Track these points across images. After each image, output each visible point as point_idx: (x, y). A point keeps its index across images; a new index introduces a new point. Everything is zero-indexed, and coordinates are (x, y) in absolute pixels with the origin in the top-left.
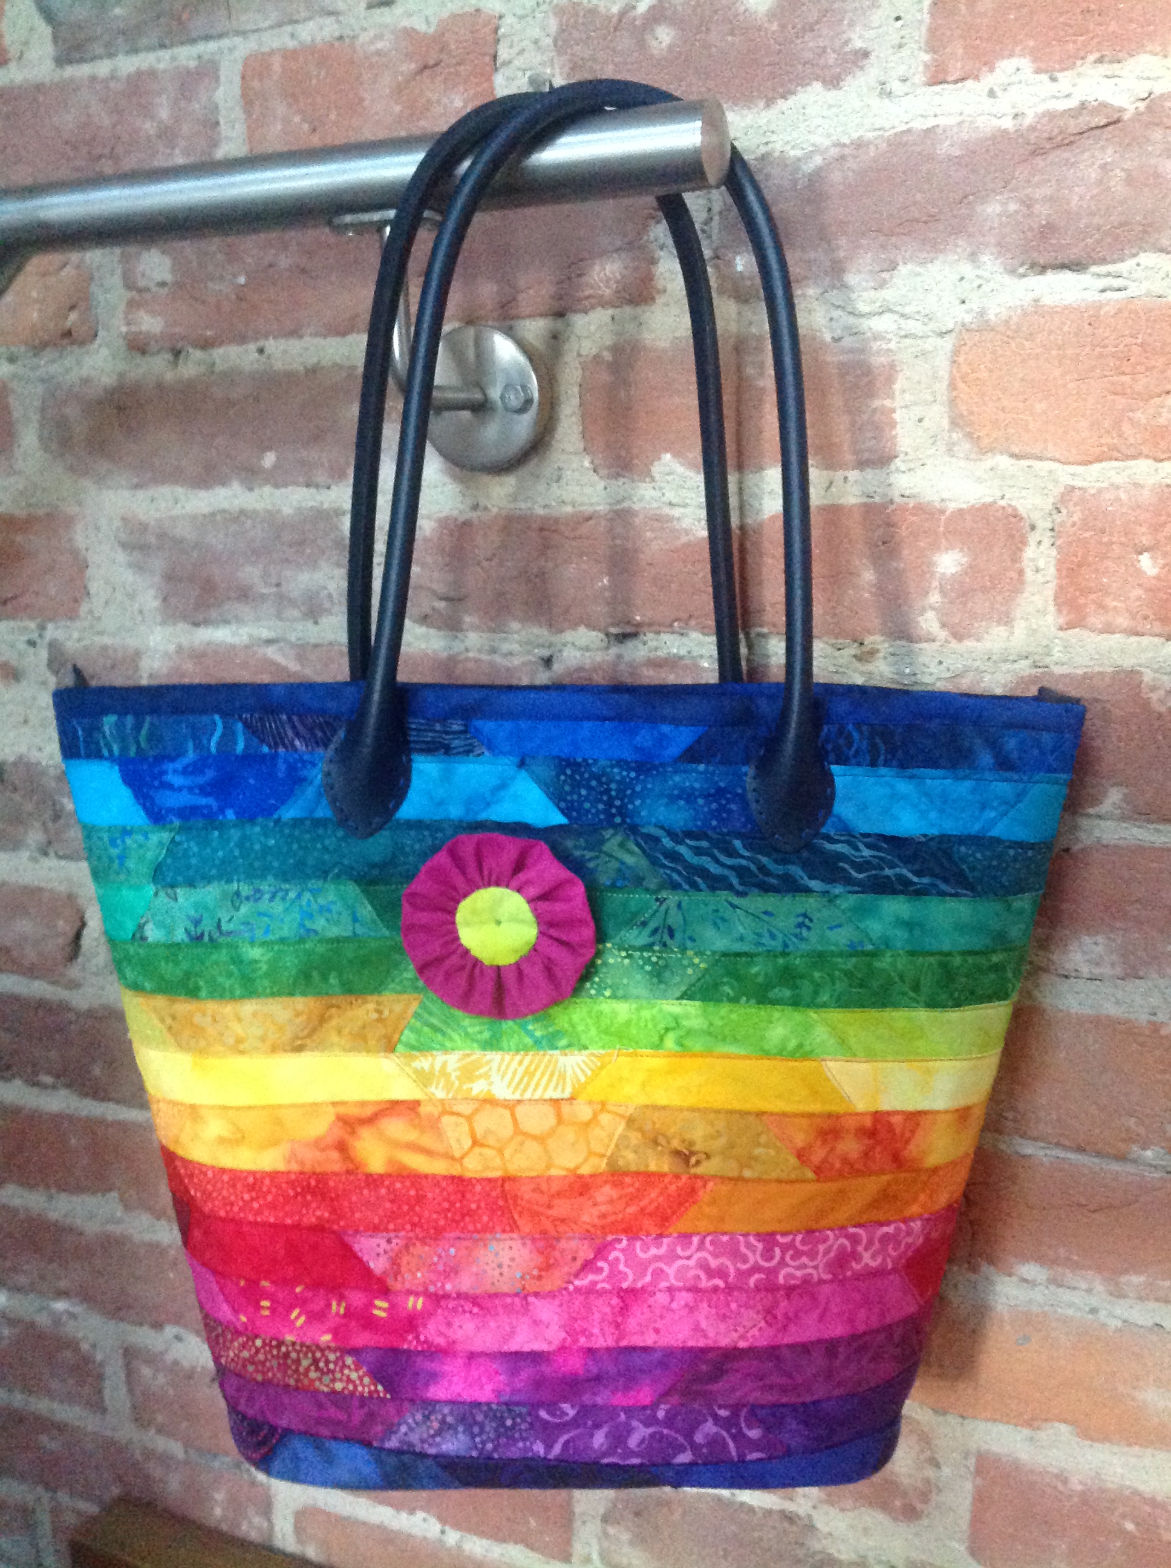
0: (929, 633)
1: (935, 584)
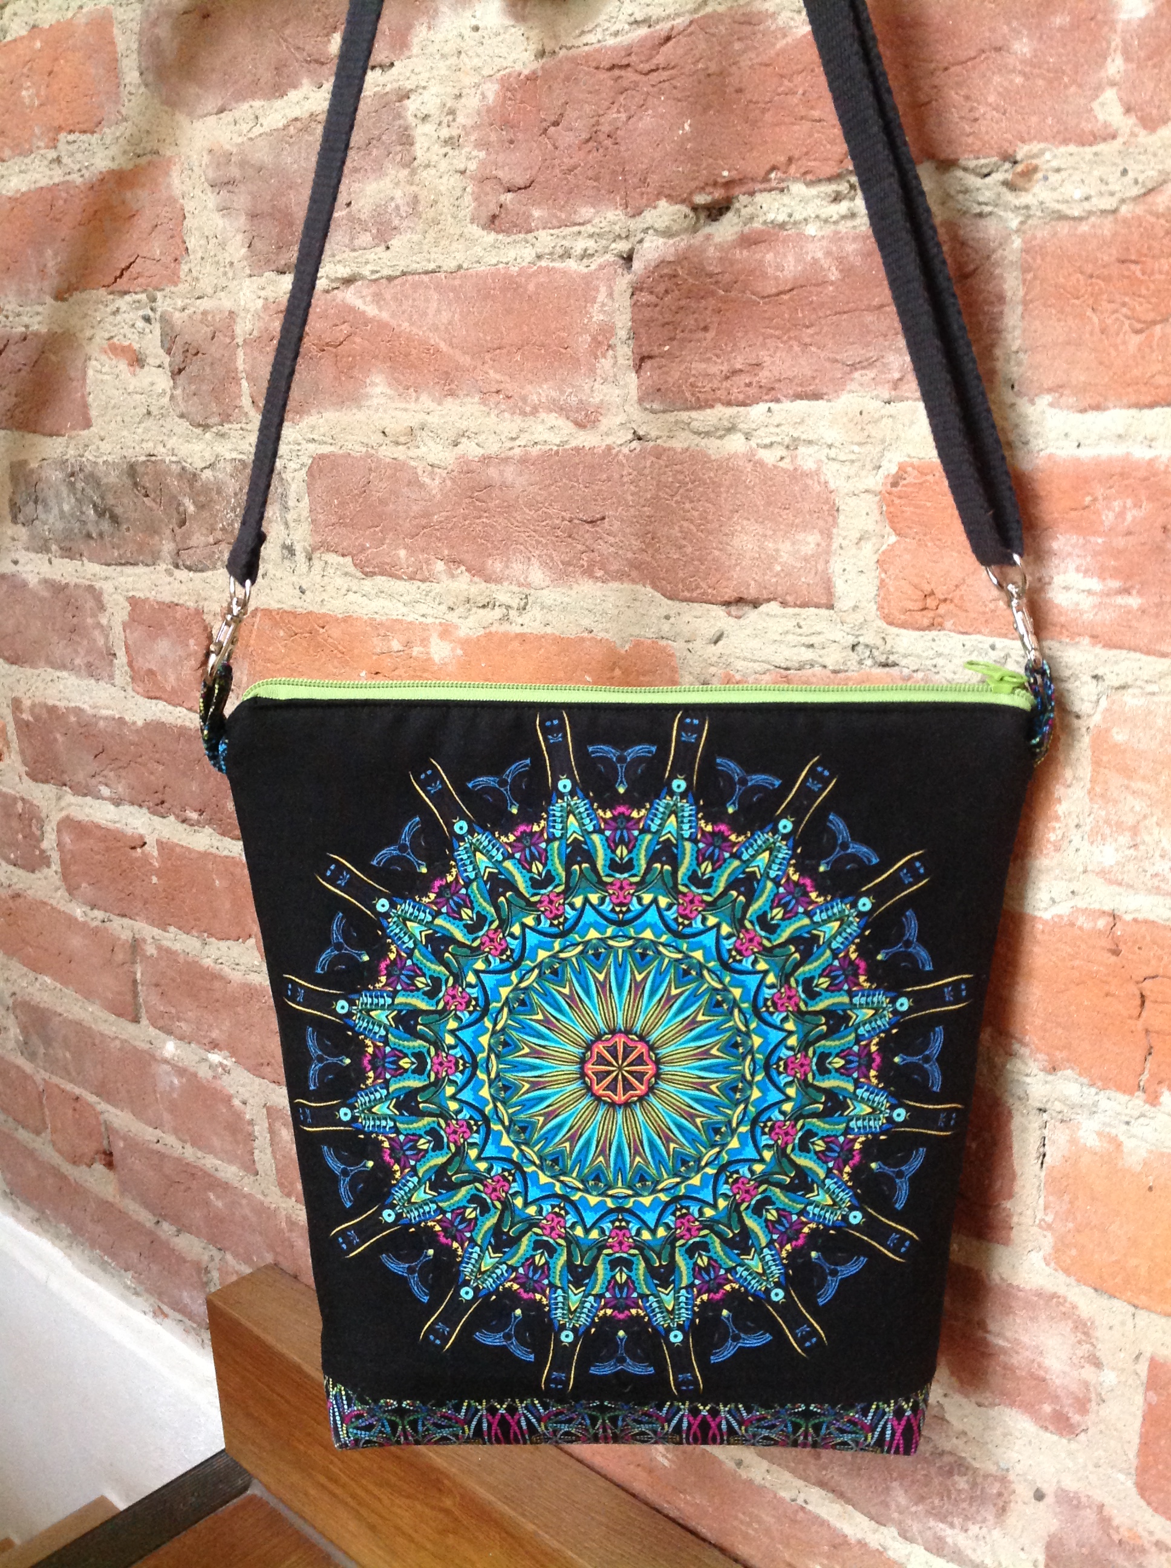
0: (1106, 125)
1: (1116, 41)
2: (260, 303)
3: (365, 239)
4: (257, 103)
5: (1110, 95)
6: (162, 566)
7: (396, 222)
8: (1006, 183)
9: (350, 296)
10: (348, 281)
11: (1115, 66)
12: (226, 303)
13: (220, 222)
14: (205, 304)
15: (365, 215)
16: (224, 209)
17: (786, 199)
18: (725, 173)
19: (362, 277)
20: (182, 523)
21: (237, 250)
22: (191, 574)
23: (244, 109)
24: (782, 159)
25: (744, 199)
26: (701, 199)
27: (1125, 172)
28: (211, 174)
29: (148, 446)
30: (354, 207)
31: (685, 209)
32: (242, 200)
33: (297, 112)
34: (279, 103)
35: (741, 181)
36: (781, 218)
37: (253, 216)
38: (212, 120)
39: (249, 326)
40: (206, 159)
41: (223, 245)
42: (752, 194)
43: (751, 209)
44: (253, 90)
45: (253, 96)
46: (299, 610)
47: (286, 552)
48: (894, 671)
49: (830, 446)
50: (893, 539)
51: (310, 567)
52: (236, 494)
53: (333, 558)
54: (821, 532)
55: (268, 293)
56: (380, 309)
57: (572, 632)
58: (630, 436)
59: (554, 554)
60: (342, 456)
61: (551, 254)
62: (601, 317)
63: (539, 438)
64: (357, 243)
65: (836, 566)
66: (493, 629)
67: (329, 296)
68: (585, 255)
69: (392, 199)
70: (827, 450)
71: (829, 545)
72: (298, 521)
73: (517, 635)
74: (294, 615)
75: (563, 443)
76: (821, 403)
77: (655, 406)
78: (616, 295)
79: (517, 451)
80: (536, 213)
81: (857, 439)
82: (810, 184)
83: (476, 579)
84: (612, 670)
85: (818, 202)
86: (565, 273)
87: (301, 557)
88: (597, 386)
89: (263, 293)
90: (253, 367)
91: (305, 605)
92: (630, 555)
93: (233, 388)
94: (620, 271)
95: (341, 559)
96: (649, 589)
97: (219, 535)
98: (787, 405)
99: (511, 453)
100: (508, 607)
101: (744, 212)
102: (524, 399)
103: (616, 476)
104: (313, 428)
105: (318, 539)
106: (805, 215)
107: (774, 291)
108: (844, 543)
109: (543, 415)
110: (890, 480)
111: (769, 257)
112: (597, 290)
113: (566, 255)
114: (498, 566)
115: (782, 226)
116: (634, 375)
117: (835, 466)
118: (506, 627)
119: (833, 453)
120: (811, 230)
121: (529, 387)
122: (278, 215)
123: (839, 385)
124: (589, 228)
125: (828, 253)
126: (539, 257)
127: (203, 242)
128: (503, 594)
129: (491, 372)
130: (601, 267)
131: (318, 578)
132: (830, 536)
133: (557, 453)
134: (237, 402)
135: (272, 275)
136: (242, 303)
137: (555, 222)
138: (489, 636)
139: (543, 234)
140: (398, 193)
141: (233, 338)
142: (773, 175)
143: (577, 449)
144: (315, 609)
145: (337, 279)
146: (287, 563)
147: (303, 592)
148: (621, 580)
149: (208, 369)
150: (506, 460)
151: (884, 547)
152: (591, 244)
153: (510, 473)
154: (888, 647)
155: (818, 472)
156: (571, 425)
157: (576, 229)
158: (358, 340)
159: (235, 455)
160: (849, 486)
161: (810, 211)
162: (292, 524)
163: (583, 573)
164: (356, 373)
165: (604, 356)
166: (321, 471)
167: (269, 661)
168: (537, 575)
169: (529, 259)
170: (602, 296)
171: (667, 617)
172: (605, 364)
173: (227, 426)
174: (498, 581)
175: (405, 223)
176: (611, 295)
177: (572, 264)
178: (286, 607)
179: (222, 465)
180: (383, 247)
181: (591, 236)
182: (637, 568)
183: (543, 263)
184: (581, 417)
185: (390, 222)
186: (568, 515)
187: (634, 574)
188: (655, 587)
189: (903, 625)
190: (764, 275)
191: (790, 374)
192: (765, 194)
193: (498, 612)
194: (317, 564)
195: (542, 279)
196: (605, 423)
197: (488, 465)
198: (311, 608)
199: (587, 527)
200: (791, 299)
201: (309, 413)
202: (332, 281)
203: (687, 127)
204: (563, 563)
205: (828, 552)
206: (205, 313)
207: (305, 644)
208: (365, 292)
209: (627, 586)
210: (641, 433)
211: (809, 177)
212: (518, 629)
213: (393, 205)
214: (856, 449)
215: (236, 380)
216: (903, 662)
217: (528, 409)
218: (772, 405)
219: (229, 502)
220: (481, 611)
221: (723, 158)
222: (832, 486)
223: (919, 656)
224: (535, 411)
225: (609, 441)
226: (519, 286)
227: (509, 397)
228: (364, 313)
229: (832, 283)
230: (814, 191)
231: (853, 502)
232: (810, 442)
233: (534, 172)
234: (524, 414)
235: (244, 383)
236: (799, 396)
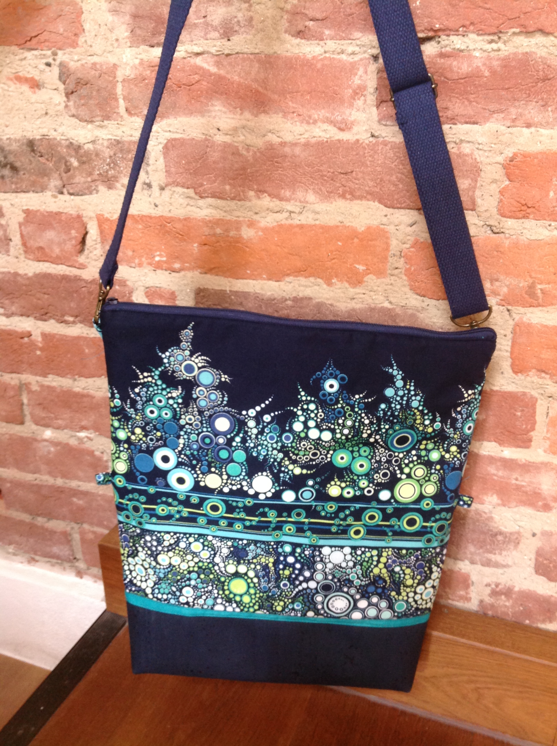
2: (137, 62)
3: (215, 34)
6: (49, 193)
7: (237, 28)
9: (199, 61)
10: (198, 54)
12: (112, 59)
13: (110, 18)
14: (95, 59)
15: (216, 23)
16: (115, 11)
17: (465, 39)
18: (437, 26)
19: (208, 52)
20: (68, 170)
21: (122, 33)
22: (72, 197)
25: (443, 37)
29: (45, 131)
30: (209, 18)
32: (128, 8)
35: (444, 30)
36: (463, 47)
37: (135, 16)
39: (128, 72)
41: (111, 30)
42: (448, 36)
43: (447, 42)
46: (153, 215)
47: (145, 186)
48: (502, 235)
49: (479, 144)
50: (507, 183)
51: (161, 194)
52: (111, 157)
53: (180, 190)
54: (472, 180)
55: (144, 56)
56: (219, 69)
57: (332, 223)
58: (369, 135)
59: (322, 188)
60: (189, 139)
61: (334, 51)
62: (359, 82)
63: (317, 135)
64: (208, 36)
65: (478, 193)
66: (283, 222)
67: (185, 61)
68: (353, 53)
69: (236, 17)
70: (477, 146)
71: (476, 185)
72: (156, 171)
73: (298, 226)
74: (149, 217)
75: (330, 137)
76: (475, 126)
77: (388, 123)
78: (369, 72)
79: (303, 141)
80: (327, 32)
81: (494, 142)
82: (478, 35)
83: (274, 200)
84: (353, 239)
85: (483, 43)
86: (340, 61)
87: (155, 189)
88: (353, 112)
89: (140, 57)
90: (129, 94)
91: (158, 213)
92: (367, 188)
93: (113, 103)
94: (372, 62)
95: (185, 190)
96: (376, 203)
97: (95, 177)
98: (459, 126)
99: (299, 141)
100: (291, 212)
101: (443, 43)
102: (310, 117)
103: (361, 153)
104: (170, 125)
105: (170, 180)
106: (474, 47)
107: (457, 78)
108: (484, 184)
109: (319, 124)
110: (508, 159)
111: (455, 63)
112: (358, 69)
113: (342, 52)
114: (288, 194)
115: (462, 51)
116: (375, 109)
117: (481, 152)
118: (290, 222)
119: (481, 147)
120: (477, 54)
121: (313, 111)
122: (154, 18)
123: (486, 119)
124: (358, 42)
125: (485, 64)
126: (325, 52)
127: (97, 27)
128: (289, 206)
129: (290, 103)
130: (361, 60)
131: (167, 199)
132: (476, 181)
133: (327, 142)
134: (116, 110)
135: (147, 48)
136: (124, 60)
137: (338, 37)
138: (281, 226)
139: (329, 42)
140: (240, 15)
141: (115, 77)
142: (461, 29)
143: (339, 141)
144: (166, 214)
145: (192, 53)
146: (145, 192)
147: (156, 206)
148: (361, 200)
149: (94, 93)
150: (295, 144)
151: (503, 186)
152: (357, 49)
153: (297, 151)
154: (501, 226)
155: (472, 154)
156: (335, 129)
157: (350, 41)
158: (205, 83)
159: (110, 137)
160: (488, 160)
161: (478, 45)
162: (150, 173)
163: (339, 197)
164: (202, 99)
165: (359, 99)
166: (173, 146)
167: (130, 240)
168: (311, 197)
169: (320, 53)
170: (361, 72)
171: (386, 216)
172: (360, 103)
173: (106, 122)
174: (288, 200)
175: (243, 29)
176: (366, 72)
177: (344, 57)
178: (144, 214)
179: (101, 141)
180: (226, 39)
181: (358, 45)
182: (370, 194)
183: (327, 55)
184: (343, 126)
185: (233, 28)
186: (332, 170)
187: (369, 197)
188: (380, 202)
189: (510, 217)
190: (452, 71)
191: (464, 113)
192: (455, 37)
193: (285, 215)
194: (167, 193)
195: (326, 62)
196: (355, 129)
197: (284, 146)
198: (161, 214)
199: (342, 176)
200: (466, 82)
201: (168, 117)
202: (189, 53)
204: (327, 192)
205: (475, 187)
206: (94, 64)
207: (157, 231)
208: (209, 60)
209: (364, 202)
210: (376, 134)
211: (481, 32)
212: (299, 223)
213: (236, 20)
214: (493, 145)
215: (117, 100)
216: (507, 232)
217: (311, 121)
218: (452, 126)
219: (105, 161)
220: (275, 214)
221: (437, 19)
222: (478, 160)
223: (515, 229)
224: (315, 122)
225: (357, 137)
226: (312, 64)
227: (300, 115)
228: (209, 70)
229: (486, 77)
230: (481, 38)
231: (489, 167)
232: (469, 142)
233: (328, 13)
234: (308, 123)
235: (121, 102)
236: (467, 123)
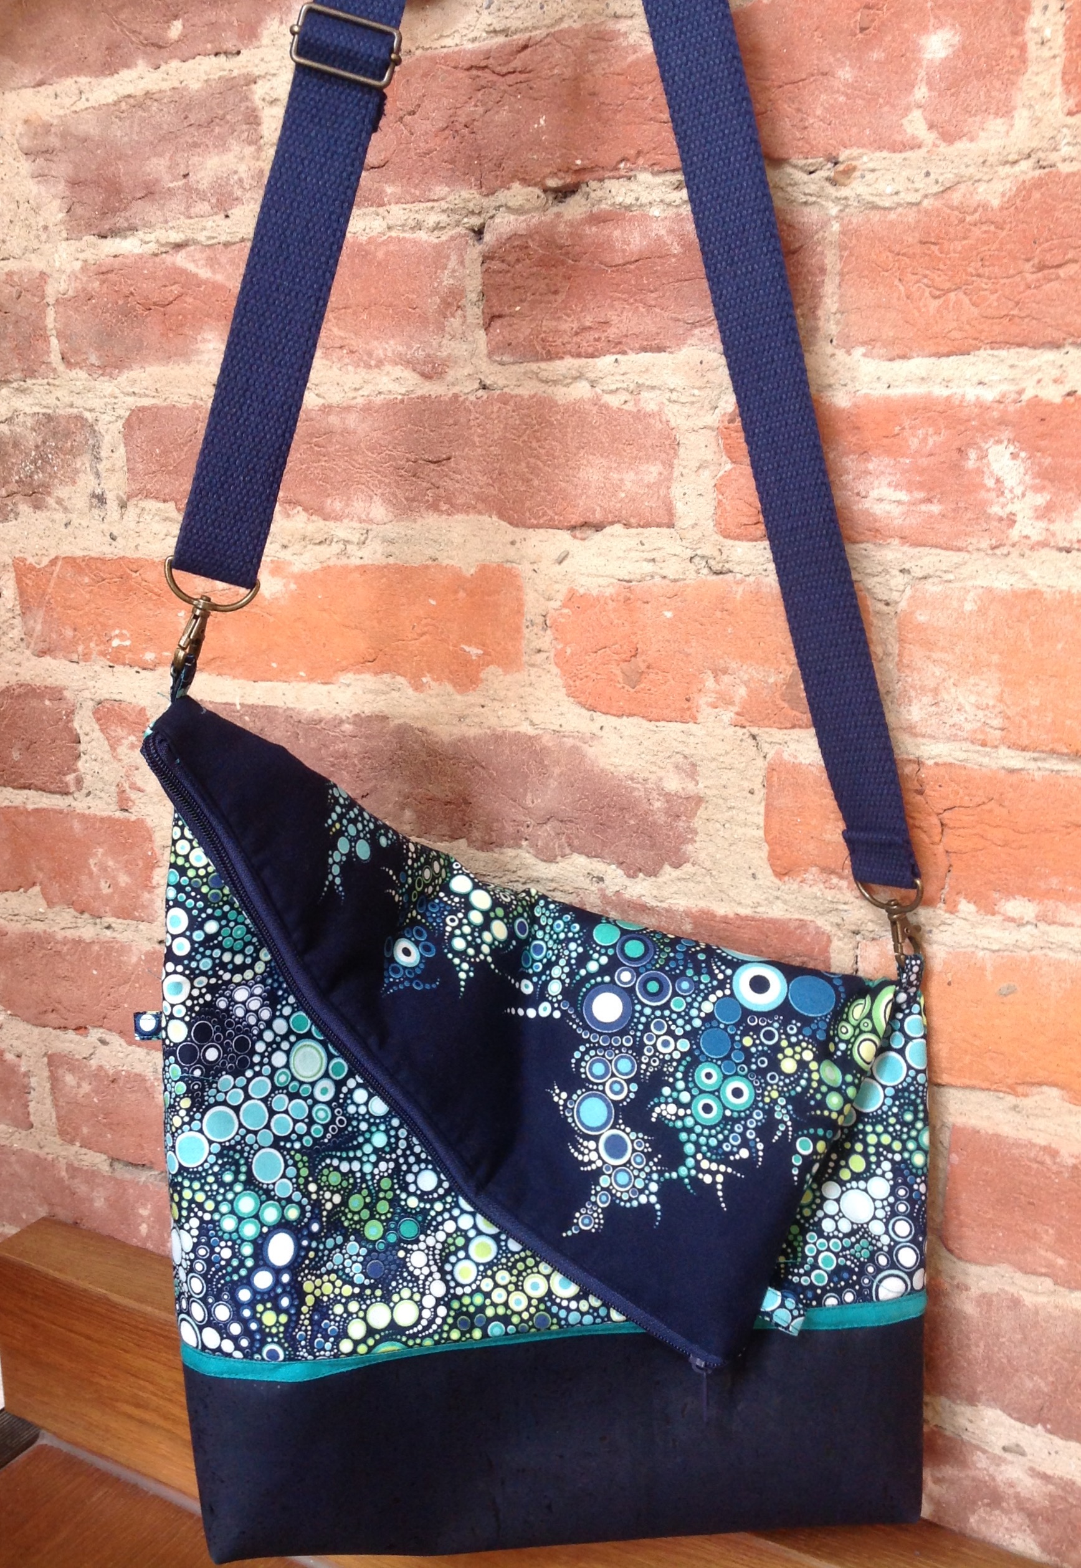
0: (914, 137)
1: (922, 73)
2: (78, 265)
3: (204, 207)
4: (83, 80)
5: (917, 115)
7: (238, 193)
8: (828, 179)
9: (180, 259)
10: (179, 246)
11: (921, 93)
12: (38, 264)
13: (33, 188)
14: (11, 265)
15: (204, 185)
16: (40, 176)
17: (633, 185)
18: (579, 162)
19: (196, 242)
21: (54, 213)
23: (68, 85)
24: (633, 152)
25: (594, 184)
26: (552, 183)
27: (928, 174)
28: (25, 142)
30: (192, 178)
31: (537, 191)
32: (62, 168)
33: (130, 89)
34: (107, 81)
35: (592, 170)
36: (629, 201)
37: (74, 183)
38: (28, 93)
39: (63, 287)
40: (20, 128)
41: (36, 210)
42: (601, 180)
43: (599, 193)
44: (78, 66)
45: (79, 72)
46: (109, 556)
47: (95, 501)
48: (729, 576)
49: (672, 391)
50: (729, 466)
51: (122, 515)
52: (37, 447)
53: (151, 505)
54: (663, 463)
55: (89, 255)
56: (214, 272)
57: (417, 561)
58: (476, 385)
59: (398, 492)
60: (166, 408)
61: (403, 225)
62: (451, 281)
63: (384, 389)
64: (193, 211)
65: (676, 491)
66: (331, 563)
67: (157, 259)
68: (438, 227)
69: (236, 172)
70: (668, 395)
71: (671, 473)
72: (112, 470)
73: (357, 568)
74: (103, 560)
75: (408, 392)
76: (663, 355)
77: (505, 358)
78: (467, 262)
79: (360, 401)
80: (389, 190)
81: (697, 384)
82: (654, 174)
83: (314, 518)
84: (456, 592)
85: (663, 189)
86: (415, 242)
87: (112, 505)
88: (445, 341)
89: (82, 256)
90: (66, 325)
91: (116, 551)
92: (476, 489)
93: (40, 344)
94: (471, 242)
95: (161, 505)
96: (495, 518)
97: (13, 487)
98: (632, 356)
99: (353, 402)
100: (346, 542)
101: (593, 195)
102: (370, 354)
103: (463, 420)
104: (134, 382)
105: (135, 486)
106: (650, 199)
107: (621, 261)
108: (685, 471)
109: (388, 367)
110: (727, 418)
111: (617, 233)
112: (448, 257)
113: (418, 226)
114: (338, 505)
115: (628, 208)
116: (482, 332)
117: (676, 407)
118: (344, 561)
119: (674, 396)
120: (655, 212)
121: (375, 343)
122: (104, 184)
123: (681, 341)
124: (444, 205)
125: (671, 232)
126: (389, 228)
127: (13, 206)
128: (341, 530)
129: (335, 330)
130: (452, 239)
131: (133, 525)
132: (671, 466)
133: (402, 401)
134: (45, 359)
135: (93, 239)
136: (57, 264)
137: (408, 197)
138: (327, 570)
139: (395, 209)
140: (242, 168)
141: (43, 297)
142: (622, 165)
143: (423, 398)
144: (130, 554)
145: (168, 244)
146: (96, 511)
147: (114, 539)
148: (467, 513)
149: (10, 328)
150: (348, 409)
151: (721, 473)
152: (443, 218)
153: (352, 420)
154: (724, 557)
155: (660, 412)
156: (417, 376)
157: (430, 204)
158: (190, 300)
159: (37, 409)
160: (689, 424)
161: (656, 195)
162: (103, 474)
163: (427, 508)
164: (186, 331)
165: (453, 316)
166: (141, 421)
167: (70, 607)
168: (379, 511)
169: (380, 230)
170: (453, 263)
171: (513, 543)
172: (455, 322)
173: (29, 382)
174: (338, 518)
175: (248, 195)
176: (462, 263)
177: (422, 235)
178: (93, 554)
179: (21, 418)
180: (222, 215)
181: (443, 211)
182: (483, 501)
183: (393, 234)
184: (428, 369)
185: (231, 193)
186: (412, 457)
187: (480, 506)
188: (501, 516)
189: (738, 538)
190: (612, 249)
191: (636, 330)
192: (614, 181)
193: (336, 548)
194: (132, 511)
195: (392, 247)
196: (451, 374)
197: (329, 414)
198: (122, 554)
199: (432, 466)
200: (638, 268)
201: (130, 368)
202: (162, 245)
203: (542, 122)
204: (407, 499)
205: (669, 479)
206: (10, 274)
207: (115, 589)
208: (198, 256)
209: (473, 517)
210: (488, 382)
211: (656, 168)
212: (358, 562)
213: (236, 177)
214: (696, 392)
215: (46, 339)
216: (737, 569)
217: (373, 363)
218: (619, 357)
219: (28, 455)
220: (318, 547)
221: (576, 149)
222: (673, 424)
223: (751, 563)
224: (380, 364)
225: (456, 390)
226: (367, 253)
227: (352, 352)
228: (196, 275)
229: (674, 256)
230: (659, 180)
231: (692, 437)
232: (653, 388)
233: (388, 154)
234: (368, 366)
235: (54, 341)
236: (644, 349)
